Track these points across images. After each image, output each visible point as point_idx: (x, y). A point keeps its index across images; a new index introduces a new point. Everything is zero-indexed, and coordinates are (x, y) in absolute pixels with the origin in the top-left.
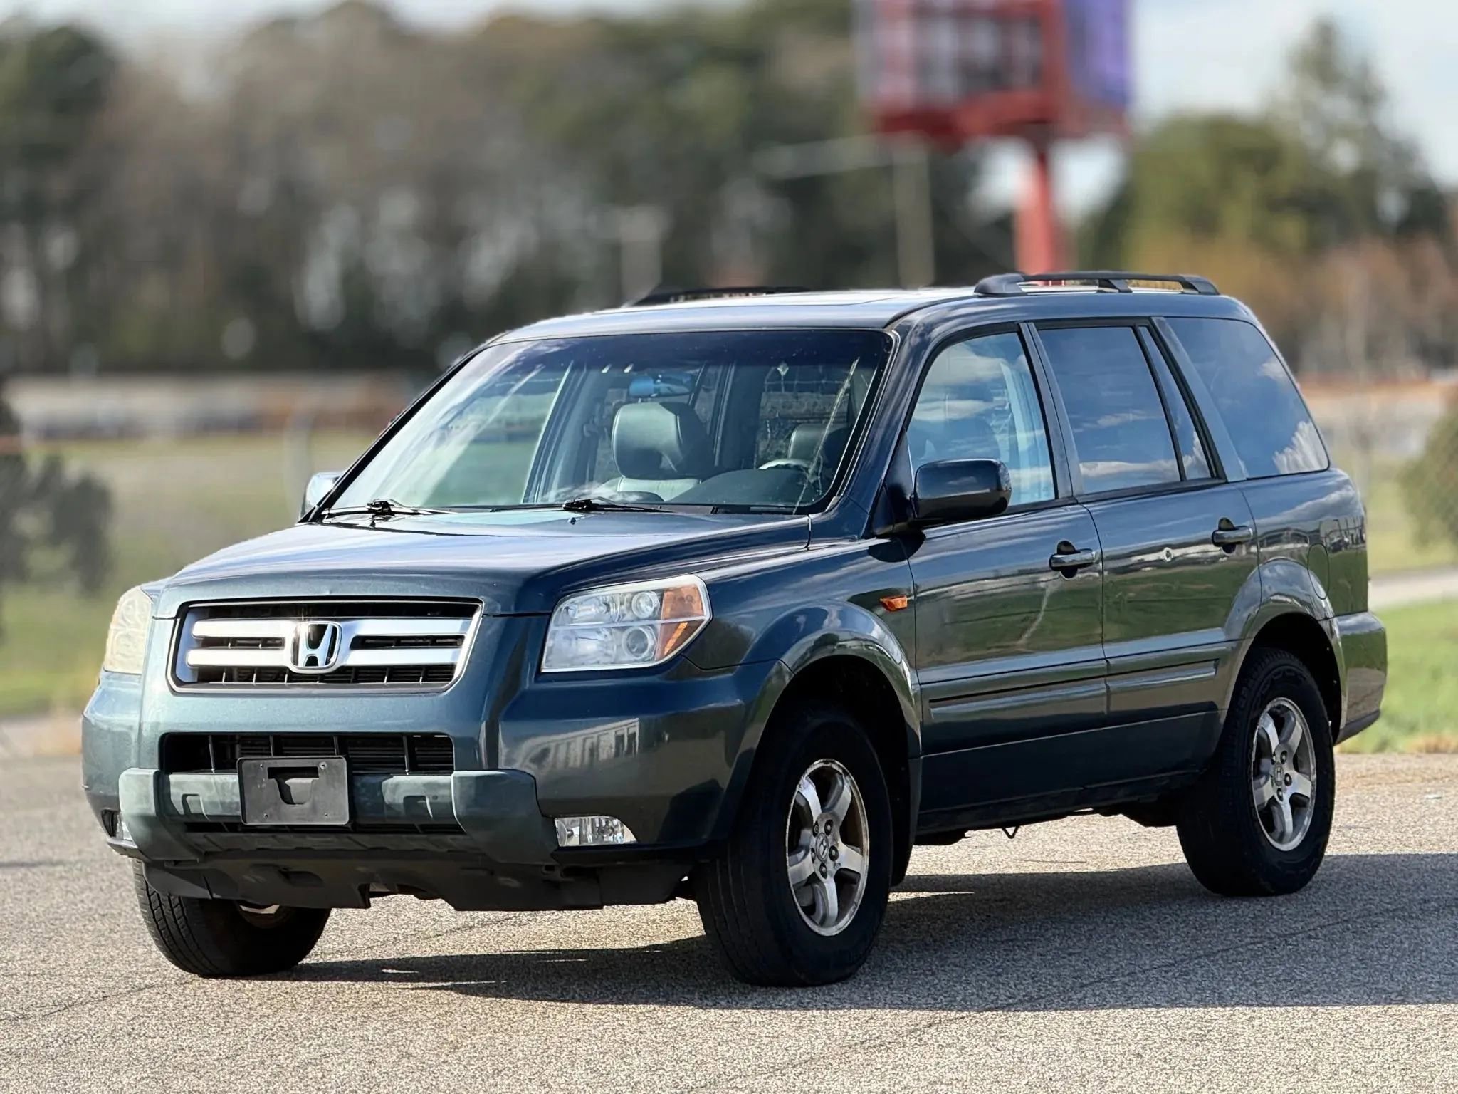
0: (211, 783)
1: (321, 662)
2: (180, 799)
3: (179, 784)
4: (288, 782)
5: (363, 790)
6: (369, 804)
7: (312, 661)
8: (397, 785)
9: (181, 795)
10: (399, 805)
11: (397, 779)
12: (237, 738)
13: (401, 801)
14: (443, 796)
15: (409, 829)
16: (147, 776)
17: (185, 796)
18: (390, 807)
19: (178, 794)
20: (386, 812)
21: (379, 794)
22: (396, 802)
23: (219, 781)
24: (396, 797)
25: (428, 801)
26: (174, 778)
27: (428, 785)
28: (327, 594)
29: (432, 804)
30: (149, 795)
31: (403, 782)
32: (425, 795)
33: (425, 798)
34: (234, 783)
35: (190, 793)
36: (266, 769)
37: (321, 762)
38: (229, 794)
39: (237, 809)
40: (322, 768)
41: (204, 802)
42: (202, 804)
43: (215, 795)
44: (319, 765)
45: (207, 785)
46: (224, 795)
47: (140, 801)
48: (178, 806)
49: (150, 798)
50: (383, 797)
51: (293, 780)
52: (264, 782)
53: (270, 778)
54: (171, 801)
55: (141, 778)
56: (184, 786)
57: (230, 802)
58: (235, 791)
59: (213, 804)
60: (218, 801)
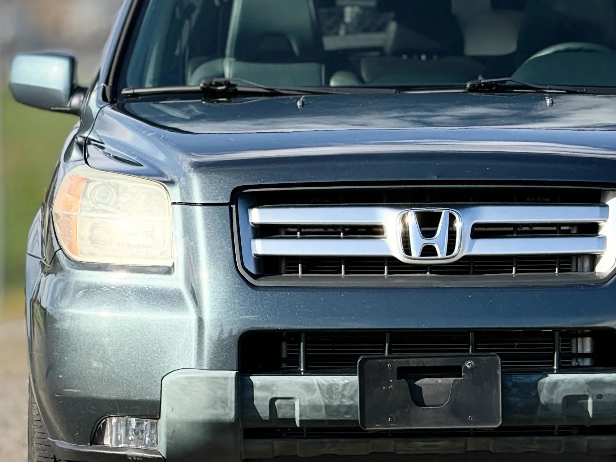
0: (313, 385)
1: (441, 252)
2: (267, 403)
3: (264, 387)
4: (418, 383)
5: (515, 390)
6: (520, 405)
7: (428, 251)
8: (555, 384)
9: (269, 398)
10: (557, 405)
11: (553, 377)
12: (284, 334)
13: (560, 401)
14: (609, 395)
15: (565, 431)
16: (226, 379)
17: (273, 400)
18: (546, 407)
19: (264, 399)
20: (539, 413)
21: (533, 394)
22: (554, 402)
23: (323, 382)
24: (554, 397)
25: (590, 401)
26: (257, 380)
27: (592, 384)
28: (435, 178)
29: (594, 404)
30: (227, 399)
31: (563, 381)
32: (587, 393)
33: (586, 397)
34: (345, 385)
35: (279, 396)
36: (396, 369)
37: (468, 360)
38: (344, 396)
39: (347, 413)
40: (468, 366)
41: (301, 406)
42: (297, 408)
43: (318, 398)
44: (464, 363)
45: (309, 388)
46: (331, 397)
47: (213, 405)
48: (264, 412)
49: (229, 402)
50: (537, 396)
51: (426, 380)
52: (391, 383)
53: (399, 378)
54: (254, 405)
55: (216, 380)
56: (274, 388)
57: (339, 406)
58: (346, 393)
59: (315, 408)
60: (323, 404)
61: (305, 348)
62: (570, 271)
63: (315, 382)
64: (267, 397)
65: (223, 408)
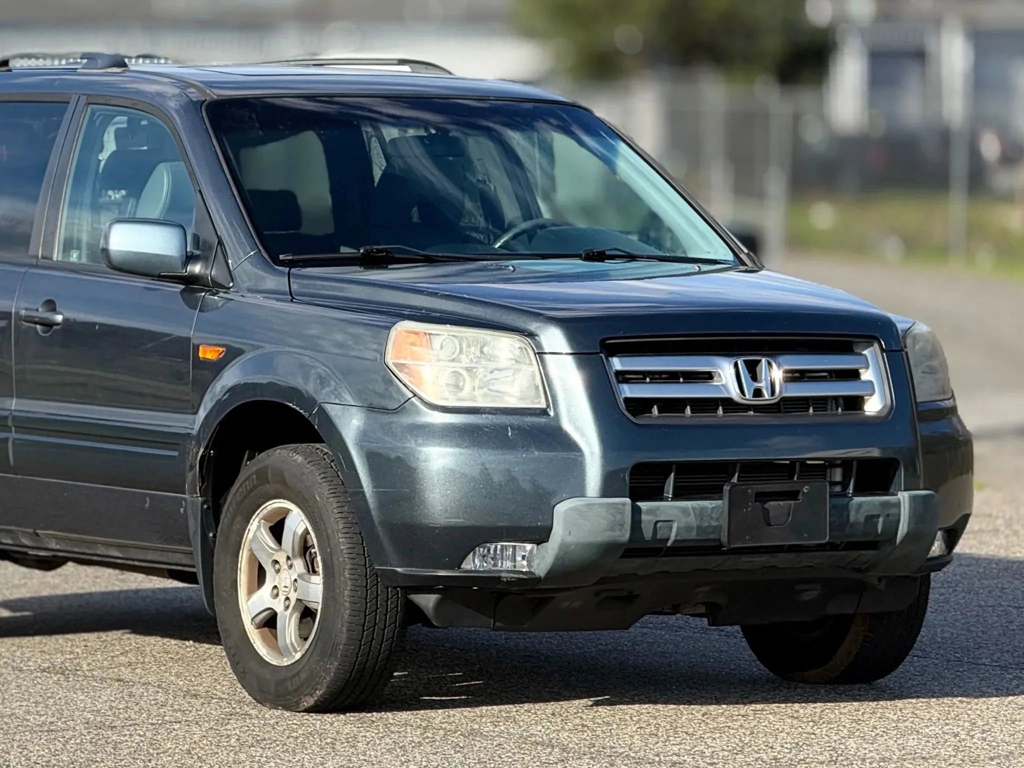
0: (687, 508)
2: (652, 526)
3: (650, 512)
4: (766, 506)
7: (758, 393)
8: (860, 505)
9: (654, 521)
10: (860, 524)
11: (857, 500)
13: (862, 520)
14: (894, 514)
16: (624, 504)
17: (657, 522)
18: (852, 525)
19: (649, 521)
20: (849, 530)
21: (846, 513)
22: (859, 521)
23: (696, 506)
24: (859, 516)
25: (881, 520)
26: (644, 505)
27: (883, 504)
29: (884, 522)
30: (624, 522)
31: (865, 502)
32: (879, 513)
33: (879, 516)
34: (713, 508)
35: (662, 519)
36: (754, 494)
37: (804, 486)
38: (712, 518)
39: (712, 533)
40: (805, 491)
41: (678, 528)
42: (674, 530)
43: (692, 520)
44: (802, 488)
45: (685, 511)
46: (702, 519)
47: (612, 529)
48: (648, 534)
49: (625, 525)
50: (848, 516)
51: (772, 503)
52: (750, 506)
53: (756, 501)
54: (641, 528)
55: (615, 506)
56: (658, 512)
57: (707, 527)
58: (714, 515)
59: (688, 528)
60: (695, 525)
61: (675, 478)
62: (826, 411)
63: (690, 506)
64: (651, 521)
65: (620, 530)
